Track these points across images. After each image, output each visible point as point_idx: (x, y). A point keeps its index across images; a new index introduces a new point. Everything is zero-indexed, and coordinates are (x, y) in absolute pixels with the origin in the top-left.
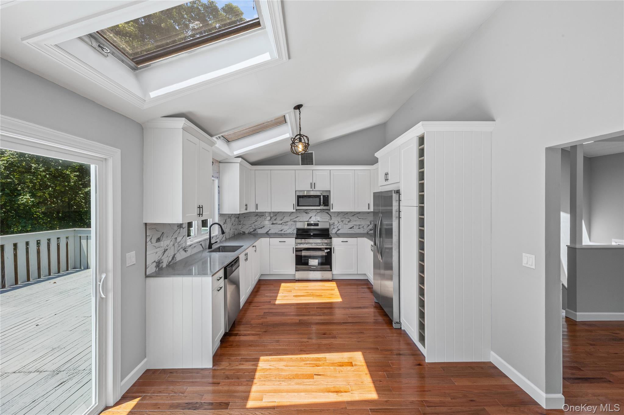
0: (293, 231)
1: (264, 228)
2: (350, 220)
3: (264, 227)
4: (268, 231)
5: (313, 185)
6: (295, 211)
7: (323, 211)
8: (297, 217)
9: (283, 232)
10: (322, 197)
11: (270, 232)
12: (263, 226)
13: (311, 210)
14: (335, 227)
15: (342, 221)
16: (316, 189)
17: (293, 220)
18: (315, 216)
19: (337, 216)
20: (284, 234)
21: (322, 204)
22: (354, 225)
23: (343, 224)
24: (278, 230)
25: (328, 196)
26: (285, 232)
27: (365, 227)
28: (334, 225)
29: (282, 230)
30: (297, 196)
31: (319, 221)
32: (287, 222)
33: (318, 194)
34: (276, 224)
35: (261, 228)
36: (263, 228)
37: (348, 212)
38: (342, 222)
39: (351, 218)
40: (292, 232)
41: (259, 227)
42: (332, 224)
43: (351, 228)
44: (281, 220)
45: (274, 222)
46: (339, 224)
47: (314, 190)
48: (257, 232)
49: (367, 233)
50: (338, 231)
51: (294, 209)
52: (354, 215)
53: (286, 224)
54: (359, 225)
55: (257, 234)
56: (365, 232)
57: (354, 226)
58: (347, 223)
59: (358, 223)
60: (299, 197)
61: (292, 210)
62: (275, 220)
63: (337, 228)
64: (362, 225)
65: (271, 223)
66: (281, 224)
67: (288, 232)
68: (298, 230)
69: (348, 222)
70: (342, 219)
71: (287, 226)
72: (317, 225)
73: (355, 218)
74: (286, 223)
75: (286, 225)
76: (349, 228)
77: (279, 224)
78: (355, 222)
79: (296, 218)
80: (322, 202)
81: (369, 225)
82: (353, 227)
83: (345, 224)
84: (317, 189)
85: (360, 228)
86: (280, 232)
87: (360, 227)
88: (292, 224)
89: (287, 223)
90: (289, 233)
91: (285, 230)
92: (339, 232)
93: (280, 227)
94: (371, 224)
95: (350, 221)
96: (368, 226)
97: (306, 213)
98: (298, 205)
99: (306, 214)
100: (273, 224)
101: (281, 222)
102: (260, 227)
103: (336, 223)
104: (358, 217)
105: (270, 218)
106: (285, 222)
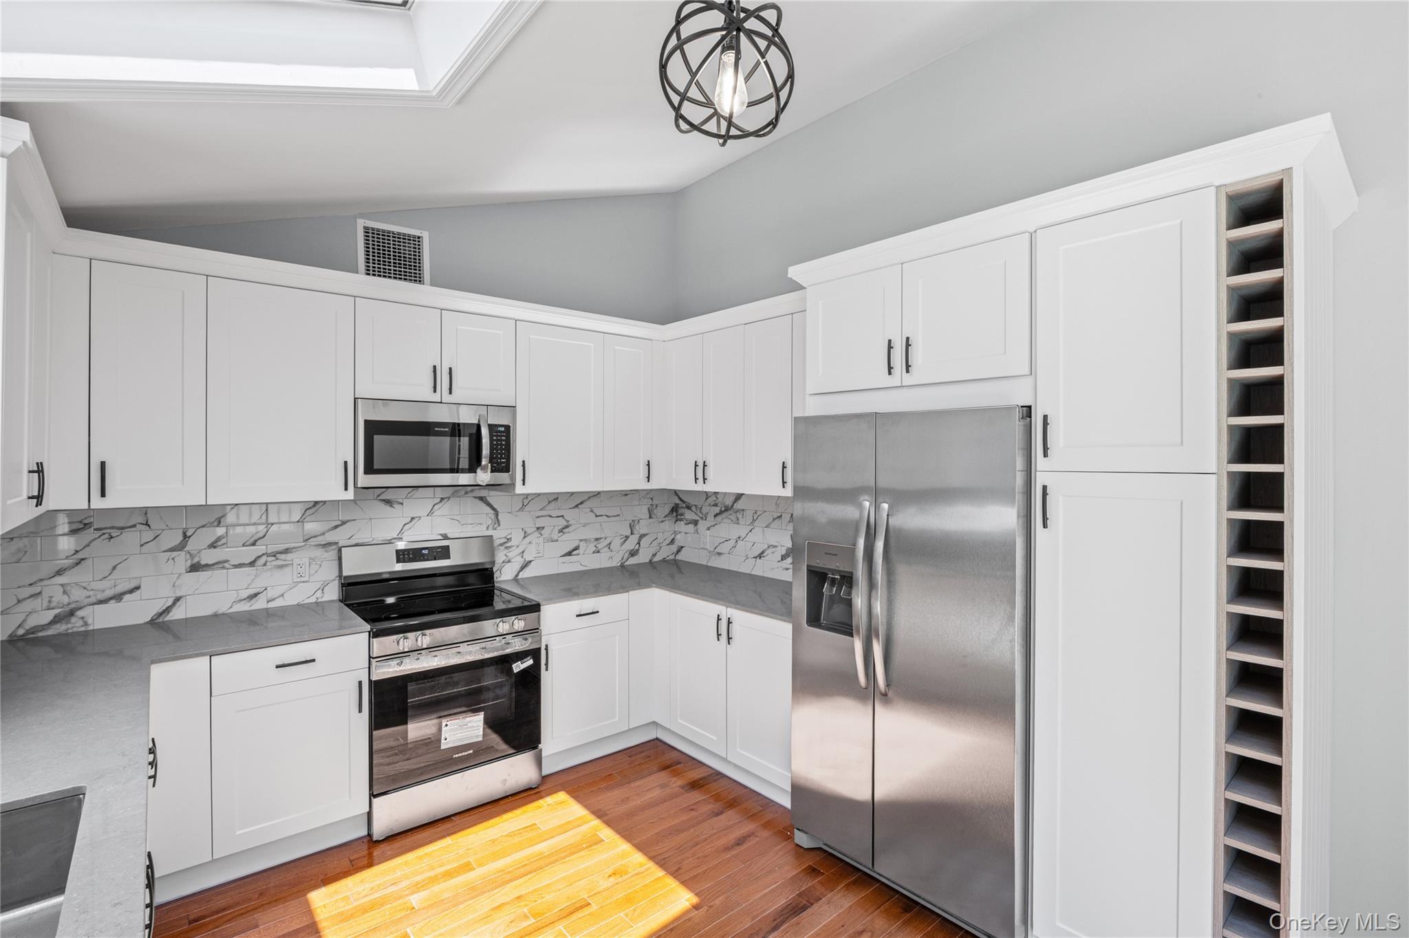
0: (319, 594)
1: (137, 594)
2: (568, 521)
3: (138, 588)
4: (168, 610)
5: (443, 378)
6: (350, 495)
7: (466, 493)
8: (344, 523)
9: (260, 604)
10: (485, 432)
11: (177, 614)
12: (132, 585)
13: (411, 489)
14: (510, 555)
15: (538, 528)
16: (454, 398)
17: (322, 540)
18: (430, 513)
19: (522, 509)
20: (269, 614)
21: (484, 462)
22: (581, 540)
23: (541, 539)
24: (233, 596)
25: (507, 428)
26: (271, 605)
27: (616, 544)
28: (506, 548)
29: (256, 595)
30: (366, 421)
31: (445, 537)
32: (286, 551)
33: (467, 417)
34: (221, 564)
35: (118, 597)
36: (127, 597)
37: (558, 493)
38: (537, 534)
39: (571, 515)
40: (313, 600)
41: (100, 596)
42: (501, 545)
43: (569, 554)
44: (254, 544)
45: (208, 557)
46: (528, 540)
47: (447, 398)
48: (86, 624)
49: (622, 566)
50: (522, 568)
51: (346, 489)
52: (581, 503)
53: (279, 563)
54: (597, 539)
55: (86, 634)
56: (615, 563)
57: (582, 545)
58: (555, 535)
59: (591, 534)
60: (373, 428)
61: (335, 491)
62: (213, 546)
63: (519, 557)
64: (606, 539)
65: (189, 563)
66: (252, 564)
67: (291, 599)
68: (350, 584)
69: (561, 531)
70: (540, 523)
71: (288, 570)
72: (444, 552)
73: (583, 515)
74: (283, 556)
75: (281, 567)
76: (564, 556)
77: (236, 566)
78: (584, 528)
79: (336, 527)
80: (486, 451)
81: (627, 537)
82: (576, 548)
83: (548, 541)
84: (457, 396)
85: (598, 552)
86: (245, 607)
87: (600, 546)
88: (312, 559)
89: (289, 557)
90: (298, 605)
91: (271, 593)
92: (525, 574)
93: (242, 581)
94: (632, 533)
95: (567, 527)
96: (625, 541)
97: (388, 502)
98: (370, 469)
99: (388, 508)
100: (195, 568)
101: (250, 553)
102: (109, 593)
103: (517, 538)
104: (592, 511)
105: (181, 538)
106: (274, 555)
